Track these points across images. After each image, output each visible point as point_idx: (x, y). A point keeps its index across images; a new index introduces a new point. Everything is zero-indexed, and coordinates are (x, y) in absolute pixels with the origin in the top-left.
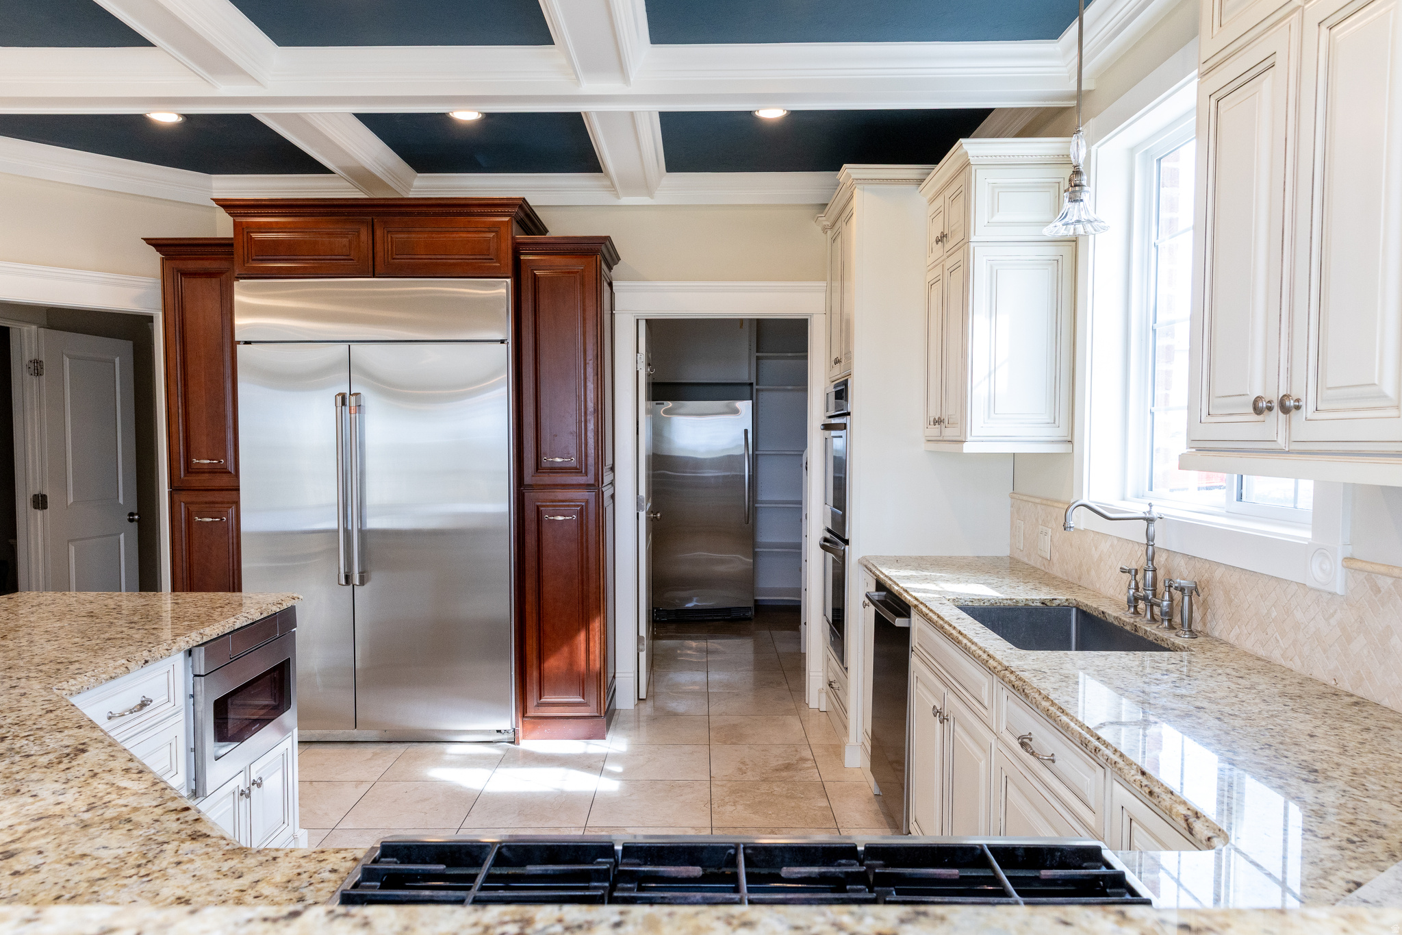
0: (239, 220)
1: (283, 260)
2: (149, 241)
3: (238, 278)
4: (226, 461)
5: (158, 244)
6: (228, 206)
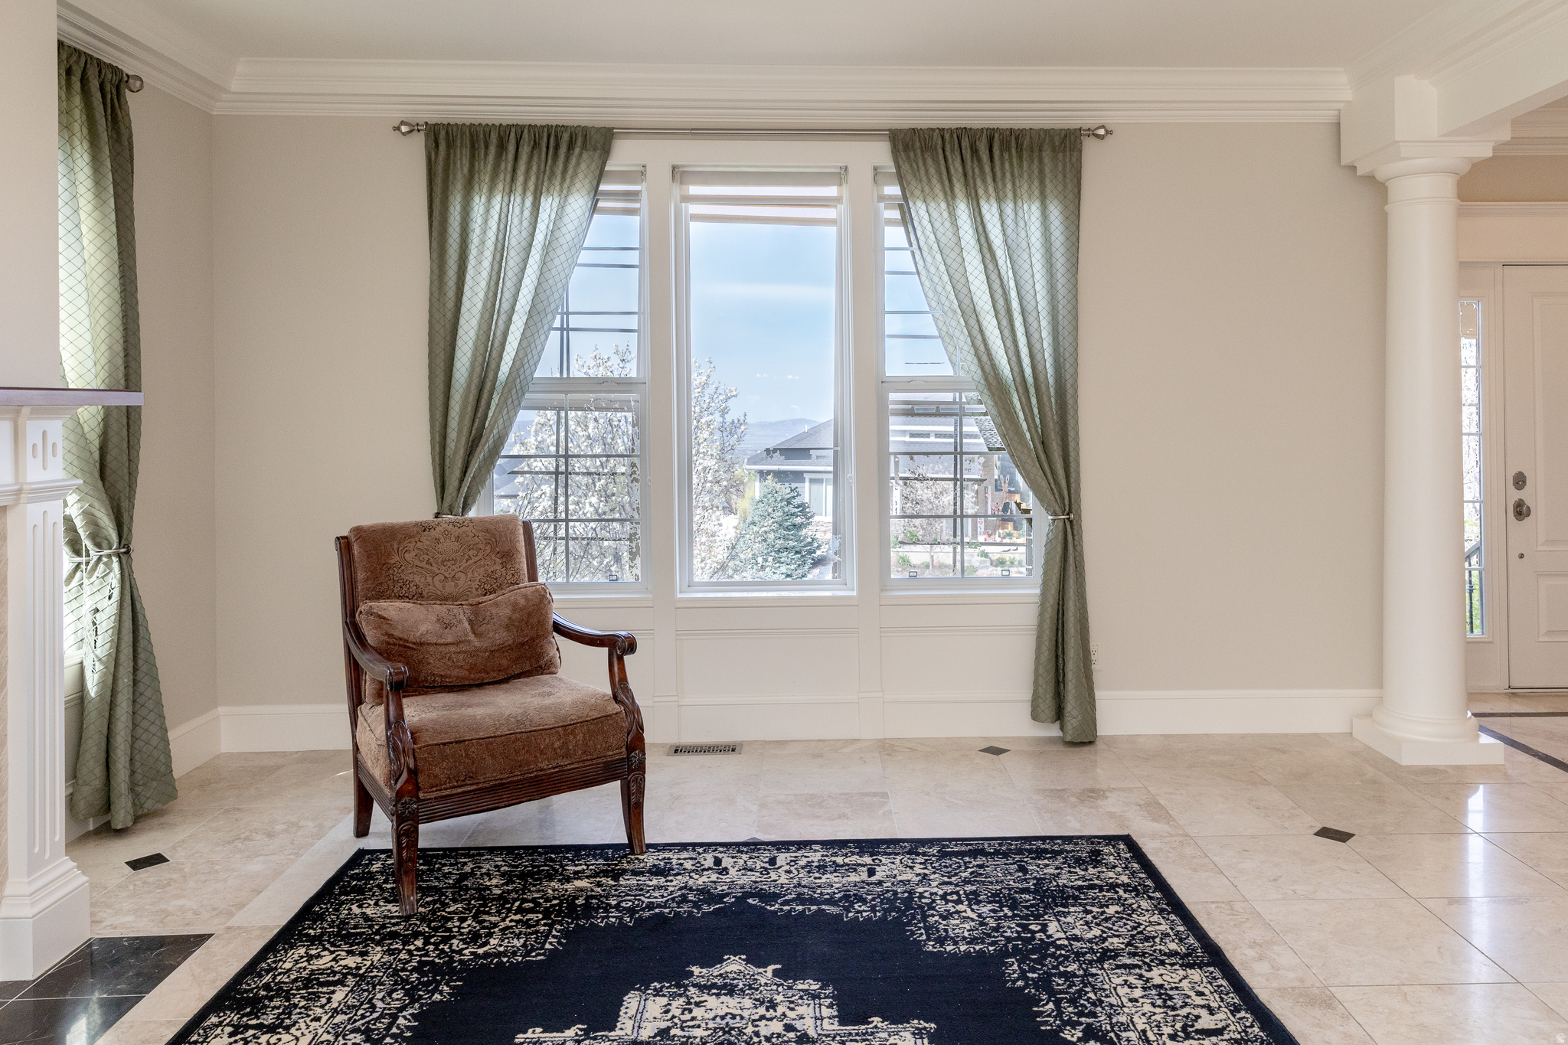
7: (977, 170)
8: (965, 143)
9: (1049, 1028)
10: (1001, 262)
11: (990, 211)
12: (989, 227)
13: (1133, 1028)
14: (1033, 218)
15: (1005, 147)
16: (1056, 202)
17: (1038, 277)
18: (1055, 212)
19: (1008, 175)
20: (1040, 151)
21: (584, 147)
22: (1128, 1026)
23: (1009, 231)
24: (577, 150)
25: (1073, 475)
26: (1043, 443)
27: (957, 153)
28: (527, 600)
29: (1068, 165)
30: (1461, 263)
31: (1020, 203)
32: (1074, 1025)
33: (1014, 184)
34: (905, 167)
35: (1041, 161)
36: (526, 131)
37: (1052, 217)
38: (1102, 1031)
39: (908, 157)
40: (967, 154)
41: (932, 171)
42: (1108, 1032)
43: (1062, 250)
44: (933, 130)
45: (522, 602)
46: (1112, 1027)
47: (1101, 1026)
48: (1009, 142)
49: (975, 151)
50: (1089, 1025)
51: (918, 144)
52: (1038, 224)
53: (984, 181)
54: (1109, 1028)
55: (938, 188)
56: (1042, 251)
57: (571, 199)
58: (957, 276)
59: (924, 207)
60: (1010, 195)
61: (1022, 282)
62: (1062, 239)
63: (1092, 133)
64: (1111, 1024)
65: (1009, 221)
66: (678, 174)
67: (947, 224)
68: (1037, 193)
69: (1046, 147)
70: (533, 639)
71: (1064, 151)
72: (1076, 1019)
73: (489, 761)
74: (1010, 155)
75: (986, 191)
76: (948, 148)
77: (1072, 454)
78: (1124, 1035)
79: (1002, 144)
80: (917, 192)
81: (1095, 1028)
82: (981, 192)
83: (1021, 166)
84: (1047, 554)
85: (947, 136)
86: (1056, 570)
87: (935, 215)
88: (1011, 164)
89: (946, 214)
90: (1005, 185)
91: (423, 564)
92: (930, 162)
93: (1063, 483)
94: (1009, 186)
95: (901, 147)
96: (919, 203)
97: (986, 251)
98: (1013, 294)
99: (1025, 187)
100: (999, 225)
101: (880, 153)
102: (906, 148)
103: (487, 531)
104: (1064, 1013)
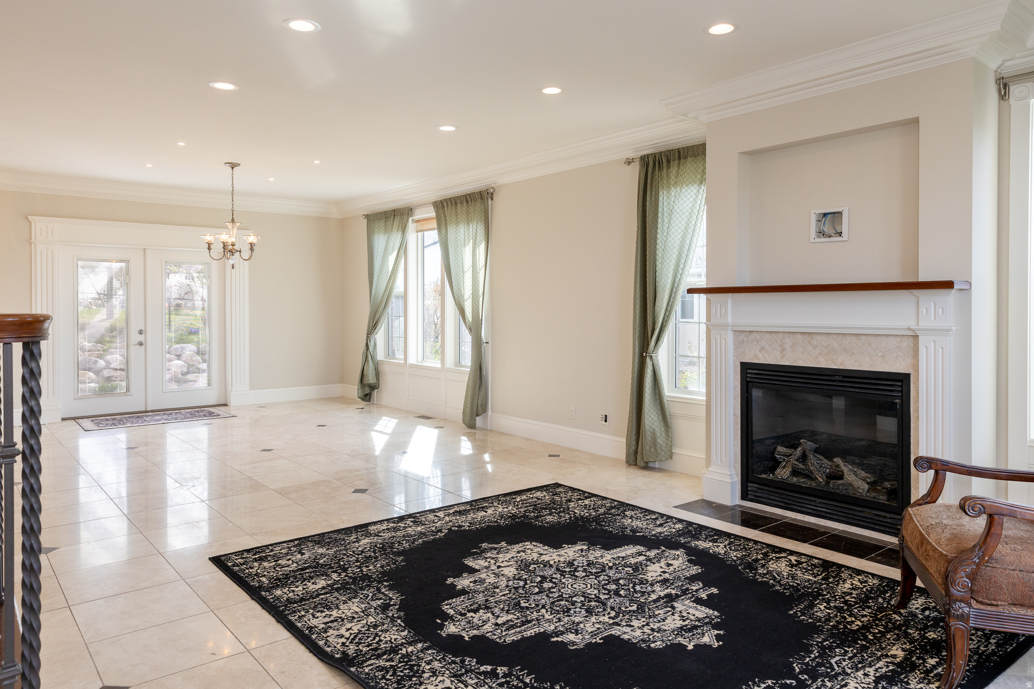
9: (516, 668)
13: (474, 685)
22: (477, 686)
32: (505, 676)
38: (488, 678)
42: (485, 678)
46: (485, 682)
47: (491, 680)
50: (498, 678)
54: (486, 681)
64: (487, 683)
72: (508, 679)
78: (476, 681)
81: (493, 678)
104: (517, 680)
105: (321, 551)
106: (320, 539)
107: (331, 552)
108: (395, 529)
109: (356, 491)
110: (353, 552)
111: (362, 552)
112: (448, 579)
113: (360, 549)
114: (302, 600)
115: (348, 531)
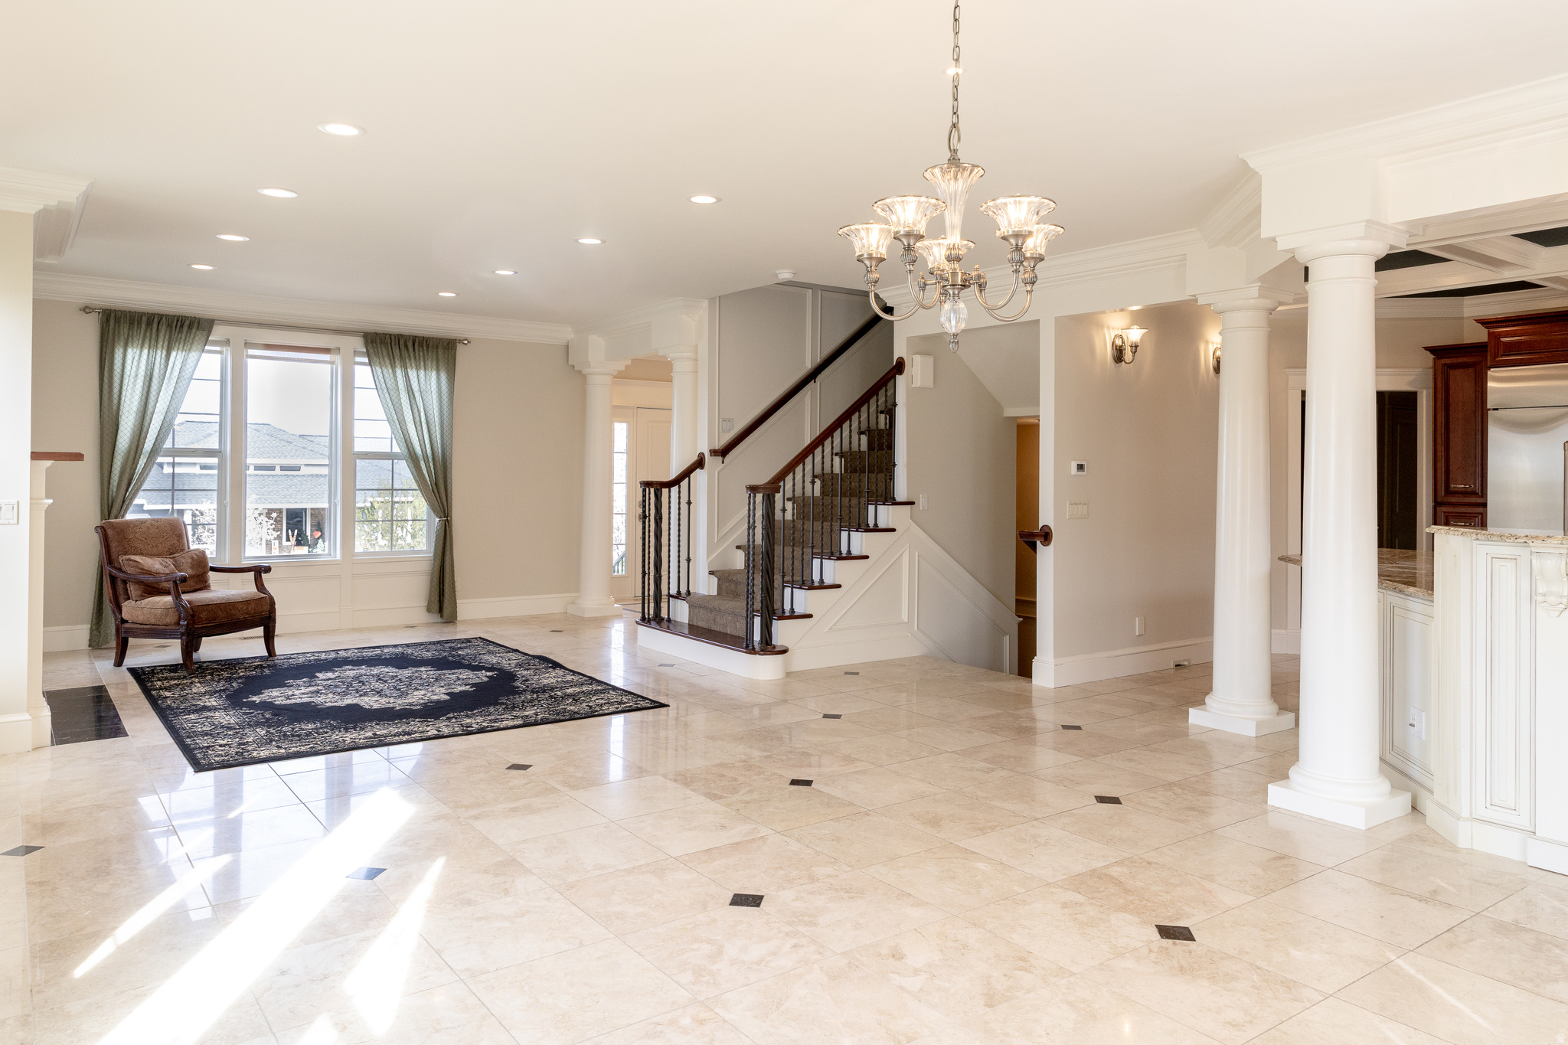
0: (1491, 330)
1: (1526, 353)
2: (1426, 348)
3: (1489, 368)
4: (1475, 486)
5: (1431, 350)
6: (1485, 323)
7: (406, 355)
8: (402, 342)
10: (417, 399)
11: (412, 373)
12: (412, 382)
14: (433, 379)
15: (421, 345)
16: (444, 373)
17: (434, 402)
18: (443, 377)
19: (422, 358)
20: (437, 348)
21: (198, 329)
23: (422, 385)
24: (194, 330)
25: (449, 500)
26: (436, 484)
27: (397, 346)
28: (197, 555)
29: (450, 356)
30: (615, 407)
31: (427, 372)
33: (425, 364)
34: (371, 351)
35: (437, 353)
36: (164, 318)
37: (442, 380)
39: (373, 346)
40: (402, 347)
41: (385, 354)
43: (446, 395)
44: (386, 334)
45: (195, 557)
48: (422, 343)
49: (406, 346)
51: (378, 341)
52: (435, 382)
53: (410, 360)
55: (388, 362)
56: (437, 395)
57: (190, 355)
58: (398, 410)
59: (380, 370)
60: (423, 368)
61: (428, 414)
62: (446, 390)
63: (461, 341)
65: (422, 380)
66: (248, 345)
67: (393, 380)
68: (435, 367)
69: (439, 347)
70: (203, 574)
71: (448, 350)
73: (220, 613)
74: (423, 349)
75: (411, 365)
76: (393, 343)
77: (449, 490)
79: (419, 343)
80: (377, 363)
82: (408, 365)
83: (428, 354)
84: (437, 536)
85: (393, 338)
86: (441, 542)
87: (386, 375)
88: (423, 354)
89: (392, 375)
90: (420, 363)
91: (143, 539)
92: (384, 349)
93: (445, 503)
94: (422, 363)
95: (369, 341)
96: (378, 368)
97: (411, 394)
98: (422, 414)
99: (430, 365)
100: (417, 382)
101: (358, 343)
102: (372, 342)
103: (170, 524)
105: (572, 708)
106: (573, 717)
107: (562, 707)
108: (495, 721)
109: (525, 767)
110: (542, 706)
111: (534, 706)
112: (486, 679)
113: (536, 708)
114: (582, 684)
115: (545, 722)
